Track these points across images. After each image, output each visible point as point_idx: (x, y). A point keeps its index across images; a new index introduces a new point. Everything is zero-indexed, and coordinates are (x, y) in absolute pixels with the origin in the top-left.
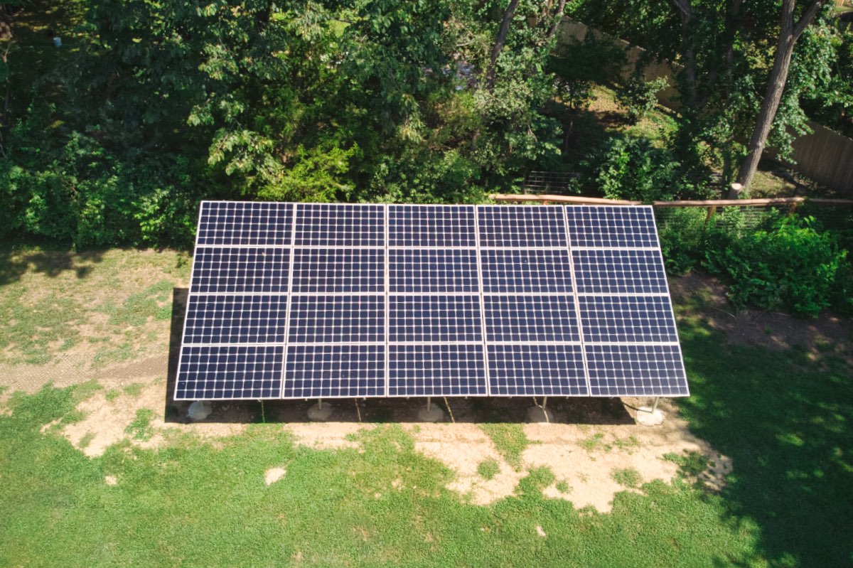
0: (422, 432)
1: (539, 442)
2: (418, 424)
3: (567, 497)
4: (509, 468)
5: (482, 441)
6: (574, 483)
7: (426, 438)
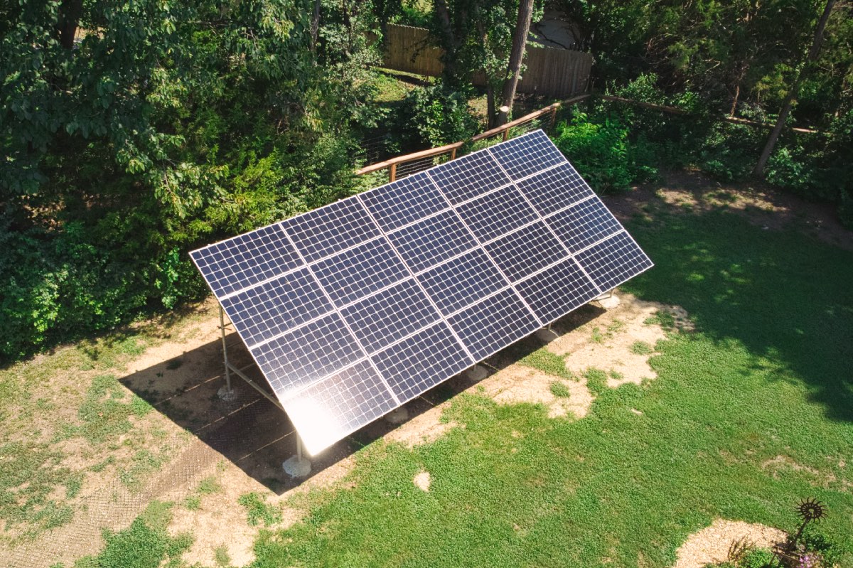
0: (488, 389)
1: (567, 354)
2: (477, 385)
3: (626, 381)
4: (570, 382)
5: (532, 374)
6: (618, 369)
7: (494, 392)
